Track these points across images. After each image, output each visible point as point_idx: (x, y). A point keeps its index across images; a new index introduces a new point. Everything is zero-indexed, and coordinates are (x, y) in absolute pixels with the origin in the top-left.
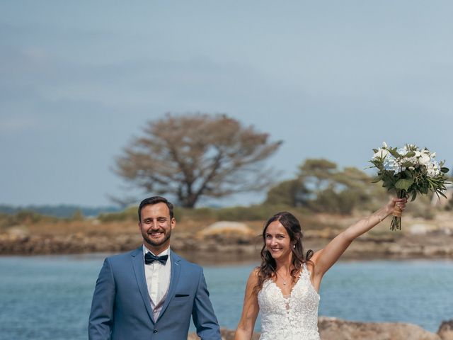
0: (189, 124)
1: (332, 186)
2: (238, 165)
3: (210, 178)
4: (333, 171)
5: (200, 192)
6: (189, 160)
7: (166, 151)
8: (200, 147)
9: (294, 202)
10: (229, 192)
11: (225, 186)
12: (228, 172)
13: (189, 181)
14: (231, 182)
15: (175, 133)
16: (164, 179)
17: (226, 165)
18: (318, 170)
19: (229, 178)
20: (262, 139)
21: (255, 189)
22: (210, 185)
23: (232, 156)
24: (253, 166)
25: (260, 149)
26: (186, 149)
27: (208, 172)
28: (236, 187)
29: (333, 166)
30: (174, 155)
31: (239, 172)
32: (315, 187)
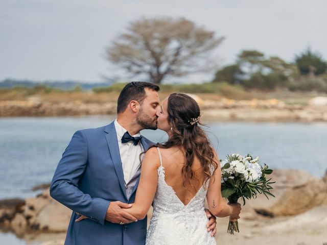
0: (158, 24)
1: (261, 70)
2: (193, 53)
3: (174, 62)
4: (261, 59)
5: (166, 73)
6: (158, 50)
7: (141, 43)
8: (166, 41)
9: (233, 82)
10: (186, 73)
11: (184, 69)
12: (186, 58)
13: (158, 64)
14: (188, 66)
15: (148, 30)
16: (140, 63)
18: (251, 58)
19: (187, 62)
20: (210, 35)
21: (205, 71)
22: (173, 67)
23: (189, 47)
24: (202, 55)
25: (208, 42)
26: (156, 42)
27: (171, 59)
28: (191, 69)
29: (261, 55)
30: (147, 46)
31: (194, 59)
32: (248, 69)
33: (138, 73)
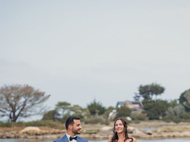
0: (13, 88)
1: (69, 112)
2: (33, 104)
3: (22, 110)
4: (69, 106)
5: (18, 115)
6: (14, 103)
7: (5, 99)
8: (18, 98)
9: (54, 119)
10: (30, 115)
11: (28, 113)
12: (29, 107)
13: (14, 111)
14: (31, 111)
15: (8, 92)
16: (4, 110)
17: (28, 104)
18: (63, 106)
19: (30, 110)
20: (43, 94)
21: (38, 114)
22: (22, 112)
23: (31, 101)
24: (39, 105)
25: (41, 98)
26: (13, 98)
27: (21, 107)
28: (32, 113)
29: (69, 104)
30: (8, 100)
31: (33, 107)
32: (62, 113)
33: (3, 116)
